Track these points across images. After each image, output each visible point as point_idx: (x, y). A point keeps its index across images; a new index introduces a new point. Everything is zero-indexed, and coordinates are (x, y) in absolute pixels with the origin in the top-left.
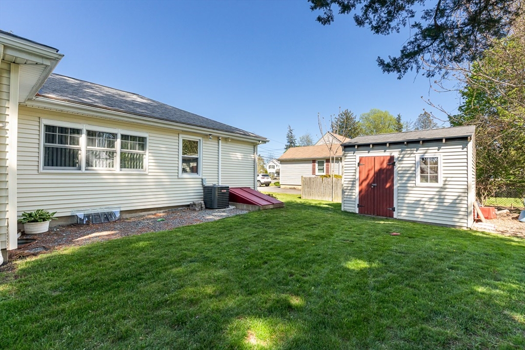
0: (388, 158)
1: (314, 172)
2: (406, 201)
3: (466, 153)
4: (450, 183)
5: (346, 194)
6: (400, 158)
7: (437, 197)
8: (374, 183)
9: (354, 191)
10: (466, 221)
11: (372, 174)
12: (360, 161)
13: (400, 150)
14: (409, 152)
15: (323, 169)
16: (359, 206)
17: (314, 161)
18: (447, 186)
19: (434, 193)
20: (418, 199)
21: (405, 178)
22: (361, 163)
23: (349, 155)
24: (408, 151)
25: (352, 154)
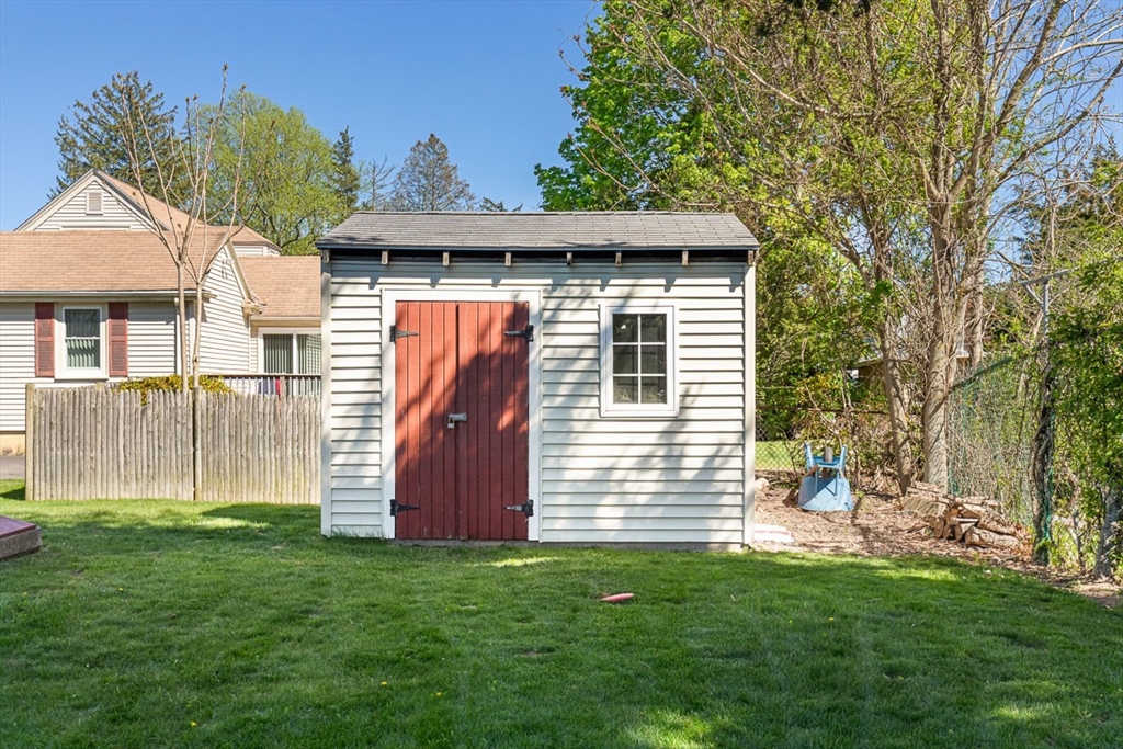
0: (508, 310)
1: (44, 363)
2: (568, 475)
3: (738, 304)
4: (700, 402)
5: (339, 459)
6: (547, 314)
7: (661, 451)
8: (456, 412)
9: (374, 447)
10: (736, 524)
11: (445, 373)
12: (399, 320)
13: (550, 281)
14: (577, 291)
15: (94, 350)
16: (396, 508)
17: (43, 309)
18: (691, 414)
19: (653, 439)
20: (607, 463)
21: (564, 390)
22: (403, 329)
23: (347, 290)
24: (574, 286)
25: (364, 289)
